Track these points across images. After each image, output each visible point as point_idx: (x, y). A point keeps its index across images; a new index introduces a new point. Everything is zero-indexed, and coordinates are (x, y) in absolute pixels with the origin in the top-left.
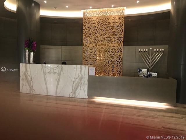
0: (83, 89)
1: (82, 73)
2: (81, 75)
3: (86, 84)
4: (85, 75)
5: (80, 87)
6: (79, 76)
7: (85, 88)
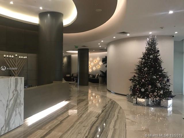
0: (19, 112)
1: (18, 89)
2: (16, 92)
3: (22, 104)
4: (21, 91)
5: (16, 111)
6: (14, 95)
7: (21, 110)
